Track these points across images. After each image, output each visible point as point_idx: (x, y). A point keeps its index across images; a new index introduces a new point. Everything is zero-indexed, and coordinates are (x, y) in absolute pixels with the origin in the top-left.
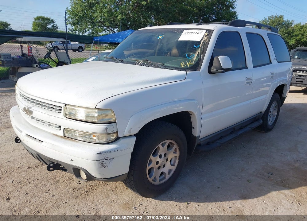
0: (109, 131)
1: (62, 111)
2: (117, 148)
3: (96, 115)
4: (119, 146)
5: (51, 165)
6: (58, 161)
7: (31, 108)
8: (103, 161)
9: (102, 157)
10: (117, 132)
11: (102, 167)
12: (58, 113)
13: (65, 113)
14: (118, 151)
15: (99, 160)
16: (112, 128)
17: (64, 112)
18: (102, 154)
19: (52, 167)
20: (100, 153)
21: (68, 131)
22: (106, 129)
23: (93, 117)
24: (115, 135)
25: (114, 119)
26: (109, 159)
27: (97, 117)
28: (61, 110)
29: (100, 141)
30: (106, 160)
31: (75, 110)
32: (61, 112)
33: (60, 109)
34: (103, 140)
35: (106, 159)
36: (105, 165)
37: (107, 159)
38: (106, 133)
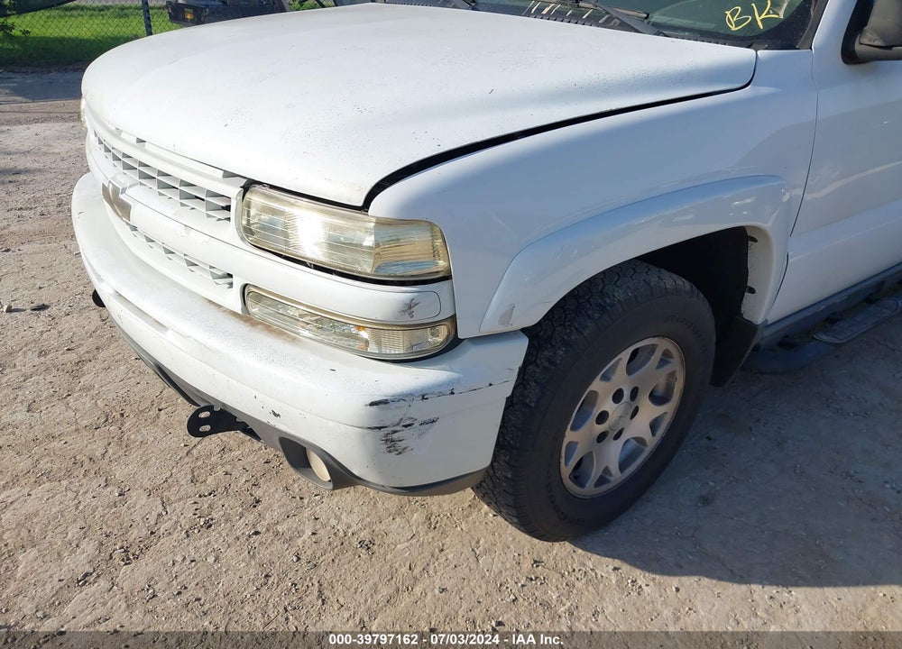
0: (421, 316)
1: (232, 214)
2: (451, 382)
3: (369, 241)
4: (461, 375)
5: (203, 415)
6: (224, 405)
7: (124, 191)
8: (395, 432)
9: (391, 416)
10: (453, 319)
11: (390, 452)
12: (219, 220)
13: (244, 223)
14: (452, 393)
15: (380, 428)
16: (432, 303)
17: (238, 218)
18: (392, 405)
19: (205, 421)
20: (385, 402)
21: (259, 298)
22: (410, 307)
23: (356, 247)
24: (443, 333)
25: (442, 263)
26: (416, 424)
27: (370, 248)
28: (228, 208)
29: (383, 351)
30: (406, 426)
31: (281, 213)
32: (229, 219)
33: (224, 204)
34: (398, 348)
35: (408, 422)
36: (402, 444)
37: (410, 425)
38: (406, 322)
